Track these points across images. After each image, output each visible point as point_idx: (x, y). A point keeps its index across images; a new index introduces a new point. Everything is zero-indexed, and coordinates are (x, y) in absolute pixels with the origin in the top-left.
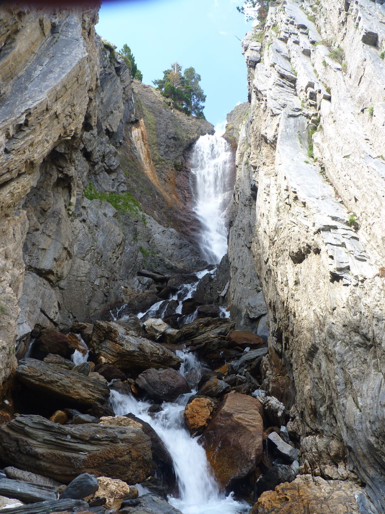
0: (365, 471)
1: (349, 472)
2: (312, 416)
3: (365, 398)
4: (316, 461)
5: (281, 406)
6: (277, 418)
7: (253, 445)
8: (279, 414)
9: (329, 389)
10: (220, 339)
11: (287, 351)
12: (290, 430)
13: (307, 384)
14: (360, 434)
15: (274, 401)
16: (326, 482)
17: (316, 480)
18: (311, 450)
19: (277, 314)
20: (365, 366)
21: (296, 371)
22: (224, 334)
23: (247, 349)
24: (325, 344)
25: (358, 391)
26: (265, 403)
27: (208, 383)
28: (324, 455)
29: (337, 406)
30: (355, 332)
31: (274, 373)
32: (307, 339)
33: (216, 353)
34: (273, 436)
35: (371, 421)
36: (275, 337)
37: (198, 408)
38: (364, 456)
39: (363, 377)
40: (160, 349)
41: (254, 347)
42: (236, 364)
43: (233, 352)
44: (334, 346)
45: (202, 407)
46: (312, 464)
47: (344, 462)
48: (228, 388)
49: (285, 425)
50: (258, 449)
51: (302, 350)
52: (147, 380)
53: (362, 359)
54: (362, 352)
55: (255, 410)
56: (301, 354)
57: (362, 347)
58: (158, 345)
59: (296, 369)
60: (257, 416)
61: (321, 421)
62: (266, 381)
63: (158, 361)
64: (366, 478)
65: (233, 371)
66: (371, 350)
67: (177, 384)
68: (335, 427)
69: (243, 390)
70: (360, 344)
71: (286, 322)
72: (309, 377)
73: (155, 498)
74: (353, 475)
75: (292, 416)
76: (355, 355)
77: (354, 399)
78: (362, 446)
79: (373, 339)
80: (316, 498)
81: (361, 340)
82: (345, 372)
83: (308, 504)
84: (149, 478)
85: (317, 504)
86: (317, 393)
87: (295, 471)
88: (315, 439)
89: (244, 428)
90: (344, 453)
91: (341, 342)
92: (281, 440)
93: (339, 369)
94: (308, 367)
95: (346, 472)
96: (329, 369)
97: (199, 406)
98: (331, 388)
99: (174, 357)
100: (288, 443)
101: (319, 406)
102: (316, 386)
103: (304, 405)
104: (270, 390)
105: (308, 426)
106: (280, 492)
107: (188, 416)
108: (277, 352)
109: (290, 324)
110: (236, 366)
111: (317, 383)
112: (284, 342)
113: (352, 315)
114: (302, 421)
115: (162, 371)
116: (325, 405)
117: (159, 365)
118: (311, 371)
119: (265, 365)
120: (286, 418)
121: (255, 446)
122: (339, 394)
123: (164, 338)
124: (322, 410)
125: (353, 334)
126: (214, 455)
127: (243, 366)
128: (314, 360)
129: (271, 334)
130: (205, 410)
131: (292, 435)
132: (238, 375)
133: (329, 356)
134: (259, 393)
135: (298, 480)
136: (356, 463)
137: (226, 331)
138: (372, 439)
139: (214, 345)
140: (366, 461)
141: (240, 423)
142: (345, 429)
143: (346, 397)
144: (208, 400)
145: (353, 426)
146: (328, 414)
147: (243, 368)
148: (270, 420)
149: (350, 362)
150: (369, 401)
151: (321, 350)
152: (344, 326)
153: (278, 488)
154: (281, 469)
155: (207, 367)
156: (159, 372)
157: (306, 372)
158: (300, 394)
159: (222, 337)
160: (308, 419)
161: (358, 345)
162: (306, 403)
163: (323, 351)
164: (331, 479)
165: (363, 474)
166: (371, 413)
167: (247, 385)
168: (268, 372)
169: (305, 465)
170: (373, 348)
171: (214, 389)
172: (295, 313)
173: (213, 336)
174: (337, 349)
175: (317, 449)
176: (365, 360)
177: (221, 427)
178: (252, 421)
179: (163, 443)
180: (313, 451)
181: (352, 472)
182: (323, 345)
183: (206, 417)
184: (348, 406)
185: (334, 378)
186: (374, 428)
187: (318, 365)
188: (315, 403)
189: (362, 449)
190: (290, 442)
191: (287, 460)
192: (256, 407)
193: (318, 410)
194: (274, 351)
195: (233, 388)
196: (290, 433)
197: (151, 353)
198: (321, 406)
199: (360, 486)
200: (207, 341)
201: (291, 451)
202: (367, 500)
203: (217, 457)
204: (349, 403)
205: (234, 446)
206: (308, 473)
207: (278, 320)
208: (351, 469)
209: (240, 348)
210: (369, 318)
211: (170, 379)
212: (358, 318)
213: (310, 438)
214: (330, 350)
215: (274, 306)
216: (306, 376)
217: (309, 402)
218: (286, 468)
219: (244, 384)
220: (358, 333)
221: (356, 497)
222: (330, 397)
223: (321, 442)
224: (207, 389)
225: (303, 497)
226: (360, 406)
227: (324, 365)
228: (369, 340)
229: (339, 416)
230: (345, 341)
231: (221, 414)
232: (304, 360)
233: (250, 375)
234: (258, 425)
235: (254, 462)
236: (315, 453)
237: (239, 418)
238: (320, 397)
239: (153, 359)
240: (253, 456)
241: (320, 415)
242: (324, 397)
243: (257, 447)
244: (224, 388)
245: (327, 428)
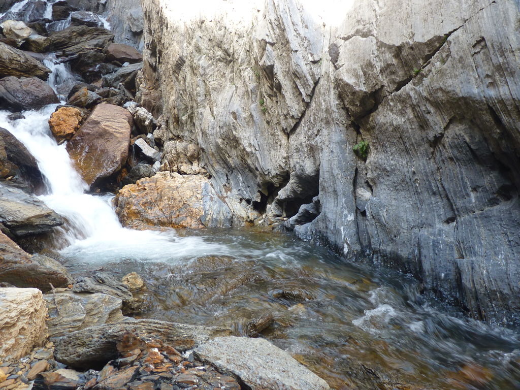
0: (212, 167)
1: (201, 168)
2: (175, 123)
3: (219, 108)
4: (174, 160)
5: (150, 116)
6: (145, 127)
7: (118, 149)
8: (147, 123)
9: (192, 100)
10: (96, 52)
11: (160, 65)
12: (156, 137)
13: (172, 95)
14: (211, 137)
15: (143, 112)
16: (181, 176)
17: (173, 175)
18: (171, 151)
19: (152, 24)
20: (223, 79)
21: (164, 83)
22: (102, 46)
23: (126, 64)
24: (191, 58)
25: (215, 102)
26: (135, 113)
27: (77, 94)
28: (182, 156)
29: (196, 115)
30: (218, 47)
31: (147, 87)
32: (175, 51)
33: (91, 66)
34: (140, 142)
35: (221, 126)
36: (150, 49)
37: (65, 117)
38: (213, 155)
39: (219, 89)
40: (22, 56)
41: (132, 61)
42: (110, 77)
43: (110, 66)
44: (199, 60)
45: (69, 116)
46: (171, 163)
47: (198, 161)
48: (99, 99)
49: (152, 133)
50: (124, 152)
51: (170, 62)
52: (6, 88)
53: (222, 73)
54: (222, 67)
55: (124, 119)
56: (169, 66)
57: (223, 62)
58: (20, 52)
59: (165, 81)
60: (125, 125)
61: (183, 128)
62: (138, 94)
63: (19, 69)
64: (213, 171)
65: (107, 84)
66: (230, 65)
67: (42, 93)
68: (194, 133)
69: (114, 101)
70: (221, 59)
71: (160, 34)
72: (175, 89)
74: (203, 170)
75: (159, 125)
76: (216, 69)
77: (210, 109)
78: (212, 147)
79: (233, 54)
80: (169, 187)
81: (223, 55)
82: (206, 85)
83: (161, 191)
84: (10, 178)
85: (169, 191)
86: (181, 103)
87: (157, 169)
88: (176, 144)
89: (111, 134)
90: (199, 154)
91: (206, 56)
92: (147, 145)
93: (201, 82)
94: (174, 79)
95: (198, 168)
96: (193, 81)
97: (66, 115)
98: (193, 98)
99: (40, 66)
100: (153, 148)
101: (182, 115)
102: (180, 96)
103: (169, 115)
104: (142, 102)
105: (172, 133)
106: (140, 184)
107: (53, 124)
108: (151, 65)
109: (163, 36)
110: (111, 80)
111: (182, 95)
112: (158, 55)
113: (217, 29)
114: (167, 129)
115: (24, 80)
116: (187, 115)
117: (22, 73)
118: (177, 83)
119: (140, 78)
120: (153, 126)
121: (121, 150)
122: (199, 104)
123: (27, 45)
124: (184, 118)
125: (216, 48)
126: (82, 158)
127: (119, 80)
128: (181, 73)
129: (146, 47)
130: (73, 119)
131: (157, 141)
132: (112, 88)
133: (193, 69)
134: (131, 105)
135: (158, 175)
136: (206, 161)
137: (104, 43)
138: (220, 141)
139: (89, 58)
140: (214, 159)
141: (108, 130)
142: (201, 134)
143: (204, 107)
144: (77, 110)
145: (207, 131)
146: (189, 122)
147: (118, 82)
148: (138, 128)
149: (211, 75)
150: (221, 110)
151: (187, 63)
152: (210, 40)
153: (138, 181)
154: (143, 167)
155: (81, 81)
156: (20, 81)
157: (172, 83)
158: (166, 104)
159: (98, 49)
160: (171, 127)
161: (219, 60)
162: (170, 112)
163: (189, 64)
164: (185, 173)
165: (210, 169)
166: (221, 120)
167: (119, 97)
168: (141, 85)
169: (165, 164)
170: (232, 63)
171: (83, 99)
172: (167, 24)
173: (88, 47)
174: (201, 62)
175: (176, 151)
176: (224, 74)
177: (88, 134)
178: (119, 129)
179: (25, 149)
180: (173, 152)
181: (204, 168)
182: (189, 58)
183: (74, 125)
184: (205, 115)
185: (196, 90)
186: (222, 132)
187: (183, 78)
188: (178, 113)
189: (211, 149)
190: (155, 147)
191: (151, 161)
192: (125, 117)
193: (180, 118)
194: (148, 65)
195: (105, 99)
196: (156, 139)
197: (10, 59)
198: (183, 115)
199: (208, 178)
200: (81, 53)
201: (154, 154)
202: (210, 186)
203: (84, 160)
204: (206, 112)
205: (102, 151)
206: (166, 170)
207: (153, 32)
208: (203, 166)
209: (118, 62)
210: (232, 34)
211: (34, 88)
212: (223, 34)
213: (172, 142)
214: (195, 63)
215: (149, 16)
216: (172, 88)
217: (173, 111)
218: (147, 167)
219: (116, 96)
220: (221, 48)
221: (202, 185)
222: (192, 107)
223: (180, 145)
224: (76, 99)
225: (159, 187)
226: (214, 114)
227: (189, 77)
228: (229, 55)
229: (197, 123)
230: (209, 55)
231: (88, 122)
232: (171, 72)
233: (124, 89)
234: (125, 132)
235: (119, 163)
236: (174, 154)
237: (106, 126)
238: (183, 107)
239: (13, 66)
240: (118, 158)
241: (182, 123)
242: (187, 107)
243: (123, 151)
244: (94, 98)
245: (187, 134)
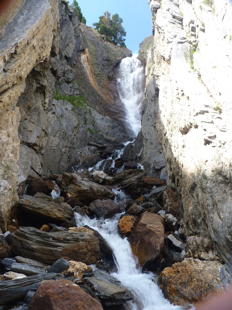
0: (225, 255)
1: (215, 256)
2: (193, 224)
3: (225, 213)
4: (196, 250)
5: (175, 219)
6: (173, 226)
7: (158, 242)
8: (174, 224)
9: (203, 209)
10: (138, 182)
11: (178, 188)
12: (180, 233)
13: (190, 206)
14: (221, 234)
15: (170, 216)
16: (201, 261)
17: (196, 261)
18: (193, 244)
19: (172, 165)
20: (225, 194)
21: (184, 199)
22: (141, 179)
23: (154, 187)
24: (201, 183)
25: (221, 209)
26: (166, 218)
27: (131, 207)
28: (200, 247)
29: (208, 218)
30: (219, 174)
31: (170, 201)
32: (190, 180)
33: (135, 190)
34: (170, 237)
35: (228, 226)
36: (171, 179)
37: (126, 222)
38: (224, 246)
39: (223, 201)
40: (103, 188)
41: (158, 186)
42: (148, 196)
43: (146, 189)
44: (206, 183)
45: (128, 221)
46: (193, 252)
47: (212, 250)
48: (143, 209)
49: (177, 230)
50: (162, 244)
51: (187, 186)
52: (96, 206)
53: (223, 191)
54: (223, 186)
55: (160, 222)
56: (187, 188)
57: (223, 183)
58: (101, 186)
59: (184, 197)
60: (161, 226)
61: (199, 227)
62: (166, 205)
63: (101, 195)
64: (225, 259)
65: (146, 200)
66: (229, 185)
67: (113, 208)
68: (207, 231)
69: (152, 211)
70: (222, 182)
71: (177, 170)
72: (191, 202)
73: (102, 272)
74: (217, 258)
75: (181, 225)
76: (219, 188)
77: (218, 214)
78: (223, 241)
79: (230, 178)
80: (196, 271)
81: (223, 179)
82: (213, 199)
83: (191, 274)
84: (99, 261)
85: (196, 274)
86: (196, 211)
87: (184, 256)
88: (195, 238)
89: (153, 232)
90: (212, 245)
91: (211, 181)
92: (175, 239)
93: (209, 197)
94: (191, 196)
95: (213, 256)
96: (203, 197)
97: (127, 220)
98: (205, 208)
99: (111, 192)
100: (179, 240)
101: (197, 218)
102: (195, 207)
103: (188, 218)
104: (168, 210)
105: (191, 230)
106: (175, 268)
107: (120, 226)
108: (172, 188)
109: (180, 171)
110: (148, 197)
111: (196, 205)
112: (176, 182)
113: (217, 164)
114: (187, 228)
115: (104, 201)
116: (201, 218)
117: (102, 197)
118: (192, 198)
119: (165, 196)
120: (178, 226)
121: (160, 242)
122: (209, 212)
123: (105, 182)
124: (199, 221)
125: (218, 176)
126: (136, 248)
127: (152, 197)
128: (195, 192)
129: (168, 178)
130: (130, 223)
131: (181, 236)
132: (149, 202)
133: (203, 189)
134: (162, 212)
135: (185, 261)
136: (219, 251)
137: (141, 177)
138: (229, 237)
139: (134, 185)
140: (225, 250)
141: (151, 229)
142: (213, 232)
143: (213, 213)
144: (132, 217)
145: (217, 229)
146: (203, 223)
147: (152, 198)
148: (169, 227)
149: (216, 192)
150: (227, 215)
151: (198, 186)
152: (212, 171)
153: (173, 265)
154: (175, 255)
155: (131, 198)
156: (102, 202)
157: (189, 199)
158: (186, 212)
159: (139, 181)
160: (191, 227)
161: (221, 182)
162: (190, 217)
163: (200, 186)
164: (204, 260)
165: (223, 257)
166: (228, 222)
167: (154, 208)
168: (167, 200)
169: (189, 252)
170: (230, 184)
171: (135, 210)
172: (183, 165)
173: (134, 180)
174: (208, 185)
175: (196, 243)
176: (225, 191)
177: (140, 232)
178: (158, 228)
179: (106, 242)
180: (194, 244)
181: (217, 255)
182: (200, 183)
183: (131, 227)
184: (214, 218)
185: (206, 202)
186: (230, 230)
187: (197, 195)
188: (195, 217)
189: (223, 242)
190: (180, 240)
191: (179, 250)
192: (160, 220)
193: (196, 221)
194: (170, 188)
195: (146, 209)
196: (180, 234)
197: (97, 190)
198: (199, 219)
199: (222, 264)
200: (130, 183)
201: (181, 245)
202: (225, 271)
203: (138, 249)
204: (215, 216)
205: (148, 243)
206: (191, 257)
207: (172, 169)
208: (216, 254)
209: (150, 187)
210: (227, 166)
211: (109, 205)
212: (221, 166)
213: (192, 237)
214: (204, 186)
215: (170, 161)
216: (189, 202)
217: (191, 216)
218: (178, 254)
219: (153, 208)
220: (221, 175)
221: (219, 269)
222: (204, 213)
223: (198, 239)
224: (131, 210)
225: (188, 270)
226: (221, 218)
227: (200, 194)
228: (227, 179)
229: (209, 224)
230: (213, 180)
231: (139, 224)
232: (188, 192)
233: (156, 202)
234: (161, 230)
235: (160, 251)
236: (195, 245)
237: (150, 227)
238: (198, 213)
239: (99, 194)
240: (159, 248)
241: (198, 224)
242: (200, 213)
243: (161, 243)
244: (141, 210)
245: (202, 231)
